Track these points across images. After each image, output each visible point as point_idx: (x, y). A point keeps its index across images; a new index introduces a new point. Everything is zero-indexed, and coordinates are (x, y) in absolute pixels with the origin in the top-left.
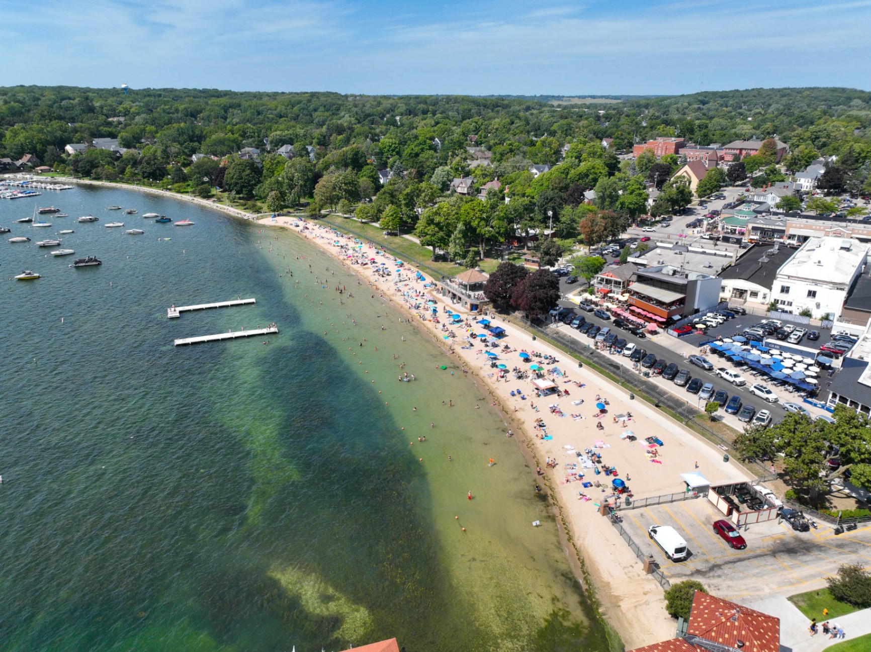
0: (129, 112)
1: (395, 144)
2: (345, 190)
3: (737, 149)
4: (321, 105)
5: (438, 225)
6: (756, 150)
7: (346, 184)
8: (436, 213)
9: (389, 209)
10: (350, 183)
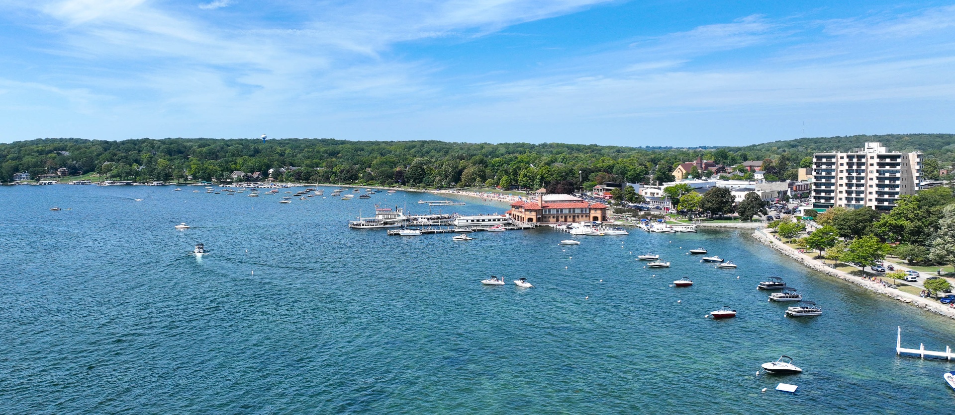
0: (285, 153)
1: (503, 161)
2: (479, 175)
3: (748, 166)
4: (433, 149)
5: (528, 177)
6: (759, 166)
7: (479, 172)
8: (528, 172)
9: (504, 178)
10: (481, 171)
